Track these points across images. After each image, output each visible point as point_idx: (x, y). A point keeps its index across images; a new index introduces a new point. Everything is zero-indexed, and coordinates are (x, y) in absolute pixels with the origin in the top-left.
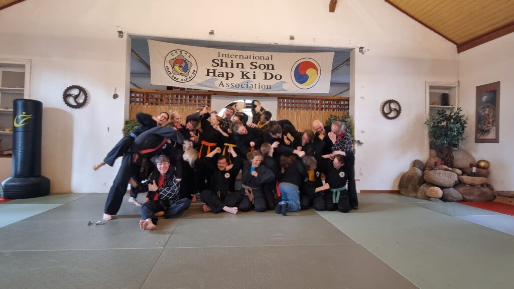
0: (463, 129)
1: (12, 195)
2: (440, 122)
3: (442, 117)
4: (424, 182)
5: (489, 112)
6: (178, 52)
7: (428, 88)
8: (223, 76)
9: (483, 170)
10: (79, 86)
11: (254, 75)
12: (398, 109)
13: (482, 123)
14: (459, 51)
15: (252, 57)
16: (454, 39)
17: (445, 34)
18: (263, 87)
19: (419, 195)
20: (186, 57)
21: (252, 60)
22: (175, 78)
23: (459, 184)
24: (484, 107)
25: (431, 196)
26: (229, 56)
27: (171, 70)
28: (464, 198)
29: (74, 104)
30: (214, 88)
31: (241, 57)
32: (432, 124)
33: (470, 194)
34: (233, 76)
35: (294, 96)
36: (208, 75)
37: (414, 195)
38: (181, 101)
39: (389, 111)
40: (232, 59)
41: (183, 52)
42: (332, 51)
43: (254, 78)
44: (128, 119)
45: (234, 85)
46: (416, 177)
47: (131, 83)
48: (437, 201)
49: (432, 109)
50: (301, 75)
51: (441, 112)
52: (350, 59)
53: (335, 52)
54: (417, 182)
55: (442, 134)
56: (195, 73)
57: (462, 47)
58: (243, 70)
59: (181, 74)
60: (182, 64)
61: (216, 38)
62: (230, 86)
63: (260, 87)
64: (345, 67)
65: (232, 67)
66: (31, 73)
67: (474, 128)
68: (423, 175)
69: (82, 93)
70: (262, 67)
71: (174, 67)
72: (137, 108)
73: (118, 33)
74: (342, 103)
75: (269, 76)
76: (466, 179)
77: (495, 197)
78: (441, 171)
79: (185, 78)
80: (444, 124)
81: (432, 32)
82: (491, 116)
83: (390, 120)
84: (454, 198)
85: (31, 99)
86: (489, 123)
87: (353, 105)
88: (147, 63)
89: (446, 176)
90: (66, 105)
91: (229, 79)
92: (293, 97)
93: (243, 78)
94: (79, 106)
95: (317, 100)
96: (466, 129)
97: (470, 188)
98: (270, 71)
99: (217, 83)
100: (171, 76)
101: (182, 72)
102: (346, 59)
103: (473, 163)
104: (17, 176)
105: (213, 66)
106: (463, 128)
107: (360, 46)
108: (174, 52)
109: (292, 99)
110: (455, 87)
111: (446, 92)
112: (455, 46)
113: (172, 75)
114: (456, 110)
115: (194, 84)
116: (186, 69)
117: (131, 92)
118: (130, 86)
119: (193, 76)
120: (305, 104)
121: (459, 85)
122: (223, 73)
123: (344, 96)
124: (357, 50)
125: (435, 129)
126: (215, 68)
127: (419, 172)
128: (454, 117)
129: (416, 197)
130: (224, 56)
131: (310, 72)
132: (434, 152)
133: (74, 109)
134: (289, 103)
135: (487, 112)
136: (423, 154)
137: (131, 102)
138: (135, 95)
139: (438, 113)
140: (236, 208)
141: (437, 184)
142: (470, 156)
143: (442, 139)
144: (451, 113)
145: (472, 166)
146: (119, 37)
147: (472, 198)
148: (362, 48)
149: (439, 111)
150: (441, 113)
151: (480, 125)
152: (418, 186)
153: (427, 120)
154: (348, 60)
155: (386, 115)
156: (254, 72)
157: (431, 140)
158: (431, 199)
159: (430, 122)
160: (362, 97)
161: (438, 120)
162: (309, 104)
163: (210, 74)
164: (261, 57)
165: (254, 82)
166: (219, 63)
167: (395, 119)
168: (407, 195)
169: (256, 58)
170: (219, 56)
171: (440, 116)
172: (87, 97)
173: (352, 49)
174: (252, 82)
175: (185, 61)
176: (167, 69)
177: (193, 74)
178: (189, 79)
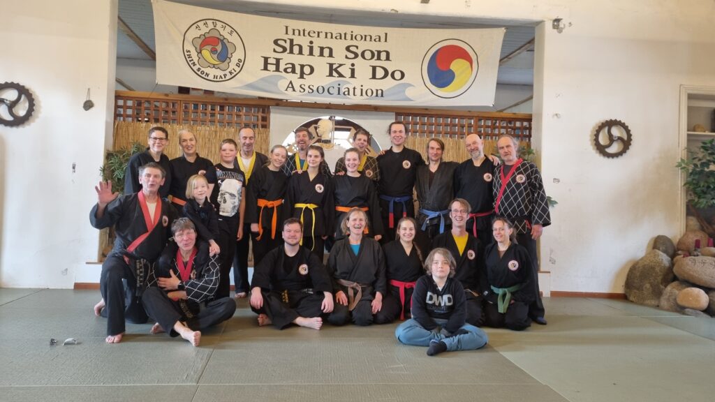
2: (707, 164)
4: (675, 279)
6: (210, 23)
7: (684, 98)
8: (294, 71)
10: (18, 84)
11: (353, 71)
12: (625, 138)
15: (349, 37)
18: (369, 92)
19: (664, 302)
20: (225, 33)
21: (349, 42)
22: (203, 73)
25: (686, 305)
26: (306, 33)
27: (196, 59)
29: (9, 118)
30: (276, 93)
31: (329, 35)
32: (691, 168)
34: (312, 70)
35: (426, 109)
36: (266, 68)
37: (653, 302)
38: (213, 115)
39: (607, 142)
40: (312, 39)
41: (219, 25)
42: (501, 26)
43: (353, 76)
44: (111, 149)
45: (315, 89)
46: (657, 269)
47: (117, 80)
48: (696, 315)
49: (692, 138)
50: (440, 72)
51: (709, 145)
52: (536, 40)
53: (507, 27)
54: (659, 279)
55: (708, 187)
56: (241, 64)
58: (331, 60)
59: (214, 66)
60: (216, 47)
62: (307, 89)
63: (364, 92)
64: (524, 54)
65: (311, 53)
68: (673, 264)
69: (23, 97)
70: (368, 55)
71: (201, 52)
72: (127, 126)
74: (518, 124)
75: (380, 73)
78: (705, 258)
79: (222, 73)
83: (611, 159)
87: (540, 129)
88: (152, 49)
91: (305, 76)
92: (427, 112)
93: (331, 75)
94: (18, 122)
95: (470, 118)
98: (383, 63)
99: (283, 84)
101: (216, 63)
102: (528, 40)
105: (275, 51)
107: (554, 18)
108: (201, 24)
109: (423, 115)
113: (198, 66)
115: (239, 85)
116: (224, 56)
117: (118, 97)
118: (115, 87)
119: (238, 70)
120: (447, 125)
122: (293, 66)
123: (522, 110)
124: (548, 26)
125: (696, 177)
126: (278, 56)
127: (664, 259)
129: (658, 307)
130: (297, 32)
131: (457, 66)
132: (694, 222)
133: (8, 128)
134: (417, 124)
136: (675, 227)
137: (117, 115)
138: (125, 103)
139: (702, 147)
140: (319, 319)
141: (698, 283)
143: (708, 196)
148: (558, 20)
149: (704, 143)
150: (709, 147)
152: (662, 287)
153: (682, 160)
154: (532, 41)
155: (601, 149)
156: (353, 65)
157: (689, 198)
158: (687, 310)
159: (687, 164)
160: (556, 115)
161: (704, 161)
162: (455, 125)
163: (269, 67)
164: (366, 36)
165: (352, 83)
166: (287, 45)
167: (620, 158)
168: (641, 303)
169: (356, 38)
170: (287, 33)
171: (706, 153)
172: (33, 105)
173: (539, 23)
174: (349, 83)
175: (222, 41)
176: (188, 56)
177: (238, 65)
178: (229, 76)
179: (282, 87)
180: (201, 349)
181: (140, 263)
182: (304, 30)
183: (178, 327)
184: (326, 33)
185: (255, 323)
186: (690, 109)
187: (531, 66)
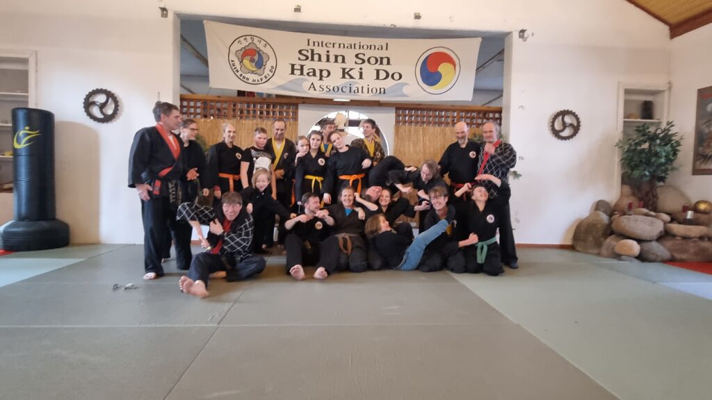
0: (675, 155)
1: (16, 245)
2: (639, 144)
3: (644, 135)
4: (612, 233)
6: (249, 38)
7: (622, 93)
8: (314, 75)
9: (703, 215)
10: (106, 90)
11: (361, 74)
12: (575, 124)
13: (705, 144)
14: (673, 36)
15: (357, 47)
16: (666, 18)
17: (653, 10)
18: (374, 91)
19: (604, 251)
20: (261, 46)
21: (358, 51)
22: (244, 77)
23: (665, 235)
24: (709, 121)
25: (622, 253)
26: (324, 44)
28: (672, 256)
29: (100, 116)
30: (302, 92)
31: (342, 46)
32: (626, 147)
33: (682, 251)
34: (329, 74)
35: (420, 105)
36: (292, 73)
37: (596, 251)
38: (255, 112)
39: (561, 128)
40: (328, 49)
42: (478, 37)
43: (361, 77)
45: (331, 88)
46: (599, 226)
47: (181, 86)
48: (631, 261)
49: (627, 124)
50: (430, 74)
51: (641, 129)
52: (505, 51)
53: (482, 38)
54: (601, 232)
55: (641, 161)
56: (273, 69)
57: (677, 29)
58: (344, 66)
59: (253, 72)
60: (254, 57)
61: (305, 17)
62: (325, 89)
63: (370, 91)
64: (496, 63)
65: (328, 60)
66: (37, 71)
67: (691, 153)
68: (611, 223)
69: (110, 100)
70: (373, 60)
71: (242, 62)
73: (160, 11)
74: (491, 115)
75: (382, 75)
76: (677, 228)
78: (638, 216)
79: (259, 78)
80: (646, 146)
83: (563, 141)
84: (657, 256)
85: (39, 108)
87: (508, 118)
88: (204, 55)
89: (647, 225)
90: (88, 117)
91: (323, 79)
92: (420, 107)
93: (344, 77)
94: (107, 119)
95: (454, 111)
96: (680, 155)
97: (683, 242)
98: (385, 67)
99: (306, 85)
100: (238, 74)
101: (254, 70)
102: (498, 52)
103: (687, 205)
104: (21, 218)
105: (299, 59)
106: (675, 153)
107: (520, 29)
108: (242, 39)
109: (417, 109)
110: (664, 91)
111: (649, 98)
112: (666, 29)
113: (240, 73)
114: (664, 126)
115: (272, 87)
116: (260, 64)
117: (183, 99)
118: (180, 91)
119: (271, 74)
120: (435, 117)
121: (670, 88)
122: (314, 71)
123: (494, 105)
124: (516, 36)
125: (631, 154)
126: (302, 63)
127: (604, 218)
128: (661, 135)
129: (599, 254)
130: (316, 44)
131: (443, 68)
132: (627, 189)
133: (100, 124)
134: (412, 116)
136: (612, 192)
138: (188, 103)
139: (637, 130)
141: (632, 236)
142: (683, 195)
143: (642, 168)
144: (656, 130)
145: (685, 209)
146: (163, 16)
147: (684, 256)
148: (523, 31)
149: (638, 127)
150: (642, 130)
151: (701, 148)
152: (602, 239)
153: (620, 141)
154: (502, 52)
155: (556, 134)
156: (361, 69)
157: (626, 170)
158: (623, 257)
159: (624, 144)
160: (522, 106)
161: (637, 141)
162: (442, 117)
163: (295, 72)
164: (371, 46)
165: (360, 84)
166: (309, 55)
167: (571, 140)
168: (585, 251)
169: (363, 47)
170: (309, 45)
171: (639, 135)
172: (118, 106)
173: (508, 34)
174: (358, 83)
175: (258, 52)
176: (232, 65)
177: (271, 71)
178: (264, 80)
179: (305, 87)
182: (322, 42)
184: (340, 44)
186: (626, 102)
187: (501, 73)
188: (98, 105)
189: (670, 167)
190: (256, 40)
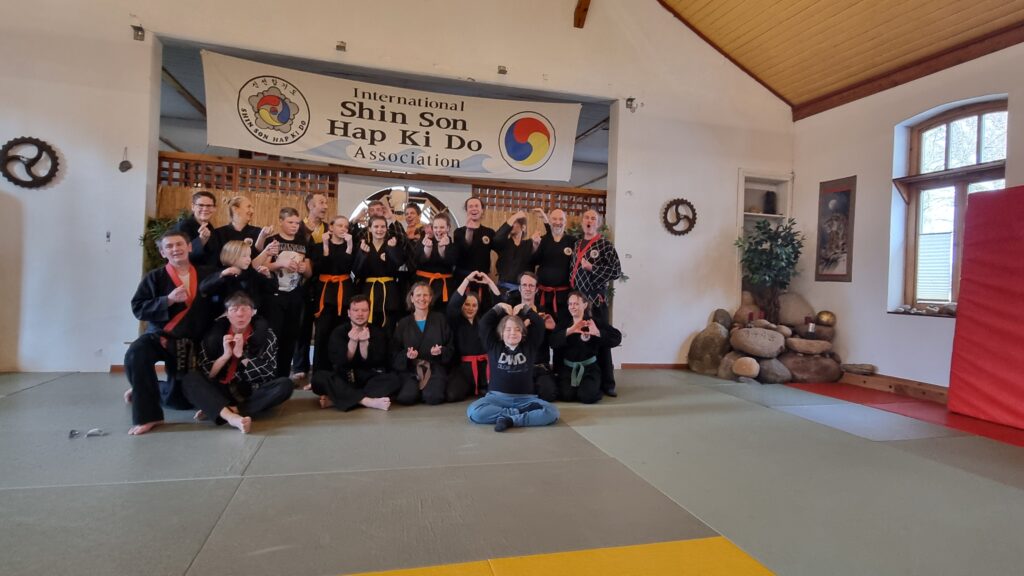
0: (796, 257)
2: (760, 243)
3: (763, 233)
4: (731, 349)
5: (839, 228)
6: (269, 80)
7: (742, 181)
8: (363, 137)
9: (825, 328)
10: (37, 140)
11: (427, 139)
12: (691, 217)
13: (827, 246)
14: (796, 118)
15: (423, 103)
16: (788, 97)
17: (774, 86)
18: (445, 163)
19: (721, 371)
20: (287, 92)
21: (423, 109)
22: (261, 134)
23: (786, 352)
24: (831, 220)
25: (741, 374)
26: (378, 98)
27: (252, 120)
28: (793, 376)
29: (26, 178)
30: (344, 160)
31: (402, 101)
32: (747, 246)
33: (803, 371)
34: (384, 136)
35: (504, 183)
36: (332, 132)
37: (714, 372)
38: (274, 182)
39: (675, 220)
40: (383, 104)
42: (578, 102)
43: (427, 144)
44: (153, 215)
45: (387, 157)
46: (717, 341)
47: (161, 139)
48: (749, 382)
49: (748, 218)
50: (517, 143)
51: (762, 225)
52: (611, 119)
53: (583, 104)
54: (718, 349)
55: (761, 264)
56: (305, 126)
57: (801, 111)
58: (404, 127)
59: (274, 127)
60: (277, 106)
61: (350, 58)
62: (378, 157)
63: (439, 162)
64: (600, 132)
65: (383, 118)
67: (815, 256)
68: (730, 336)
69: (44, 154)
70: (443, 123)
71: (258, 112)
72: (173, 192)
73: (132, 30)
74: (593, 200)
75: (456, 142)
76: (798, 343)
77: (841, 374)
78: (758, 329)
79: (283, 136)
80: (766, 246)
81: (753, 80)
82: (840, 236)
83: (678, 236)
84: (777, 375)
86: (837, 247)
87: (614, 206)
88: (201, 101)
89: (765, 339)
91: (376, 142)
92: (500, 185)
93: (404, 142)
94: (38, 183)
95: (548, 192)
96: (801, 256)
97: (804, 359)
98: (459, 132)
99: (352, 150)
100: (252, 129)
101: (277, 124)
102: (603, 119)
103: (811, 315)
105: (342, 114)
106: (797, 254)
107: (628, 97)
108: (259, 81)
109: (501, 188)
110: (787, 181)
111: (772, 189)
112: (789, 108)
113: (255, 127)
114: (786, 223)
115: (302, 149)
116: (285, 117)
117: (162, 158)
118: (158, 146)
119: (301, 132)
120: (524, 199)
121: (793, 178)
122: (363, 131)
123: (597, 187)
124: (622, 104)
125: (751, 255)
126: (347, 120)
127: (723, 330)
128: (782, 234)
129: (716, 376)
130: (367, 95)
131: (535, 139)
132: (748, 296)
133: (26, 191)
134: (494, 197)
135: (834, 228)
136: (731, 300)
137: (160, 179)
138: (171, 165)
139: (757, 227)
140: (388, 399)
141: (751, 353)
142: (806, 304)
143: (761, 272)
144: (778, 228)
145: (808, 320)
146: (135, 38)
147: (805, 376)
148: (631, 100)
149: (759, 223)
150: (762, 227)
151: (823, 251)
152: (720, 357)
153: (740, 239)
154: (607, 120)
155: (669, 227)
156: (427, 133)
157: (745, 274)
158: (741, 378)
159: (744, 243)
160: (629, 192)
161: (758, 240)
162: (532, 200)
163: (336, 131)
164: (441, 103)
165: (427, 152)
166: (357, 109)
167: (686, 235)
168: (701, 372)
169: (431, 105)
170: (356, 96)
171: (760, 232)
172: (58, 164)
173: (613, 101)
174: (423, 152)
175: (283, 101)
176: (243, 115)
177: (301, 128)
178: (291, 139)
179: (349, 153)
180: (251, 436)
181: (181, 343)
182: (375, 94)
183: (225, 414)
184: (399, 99)
185: (316, 405)
186: (747, 191)
187: (605, 145)
188: (23, 162)
189: (792, 271)
190: (280, 84)
